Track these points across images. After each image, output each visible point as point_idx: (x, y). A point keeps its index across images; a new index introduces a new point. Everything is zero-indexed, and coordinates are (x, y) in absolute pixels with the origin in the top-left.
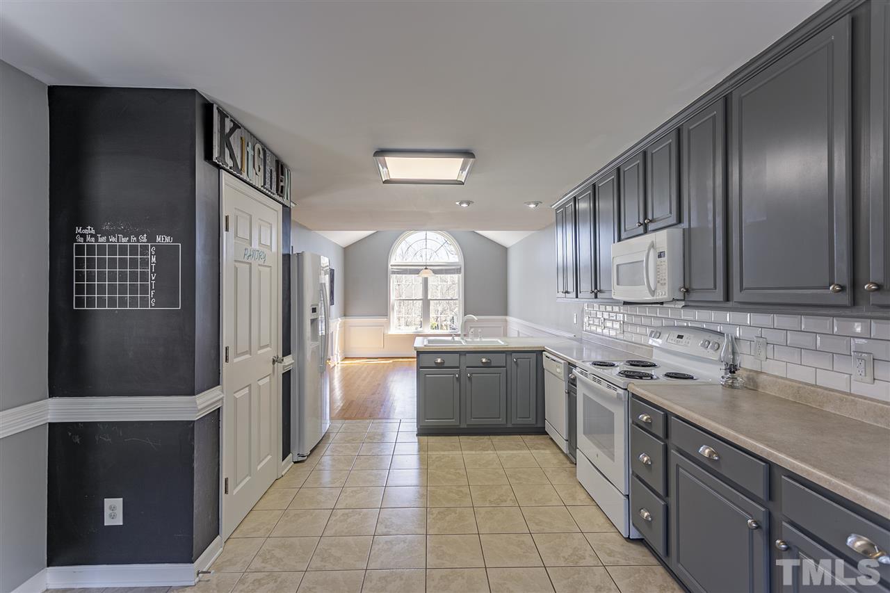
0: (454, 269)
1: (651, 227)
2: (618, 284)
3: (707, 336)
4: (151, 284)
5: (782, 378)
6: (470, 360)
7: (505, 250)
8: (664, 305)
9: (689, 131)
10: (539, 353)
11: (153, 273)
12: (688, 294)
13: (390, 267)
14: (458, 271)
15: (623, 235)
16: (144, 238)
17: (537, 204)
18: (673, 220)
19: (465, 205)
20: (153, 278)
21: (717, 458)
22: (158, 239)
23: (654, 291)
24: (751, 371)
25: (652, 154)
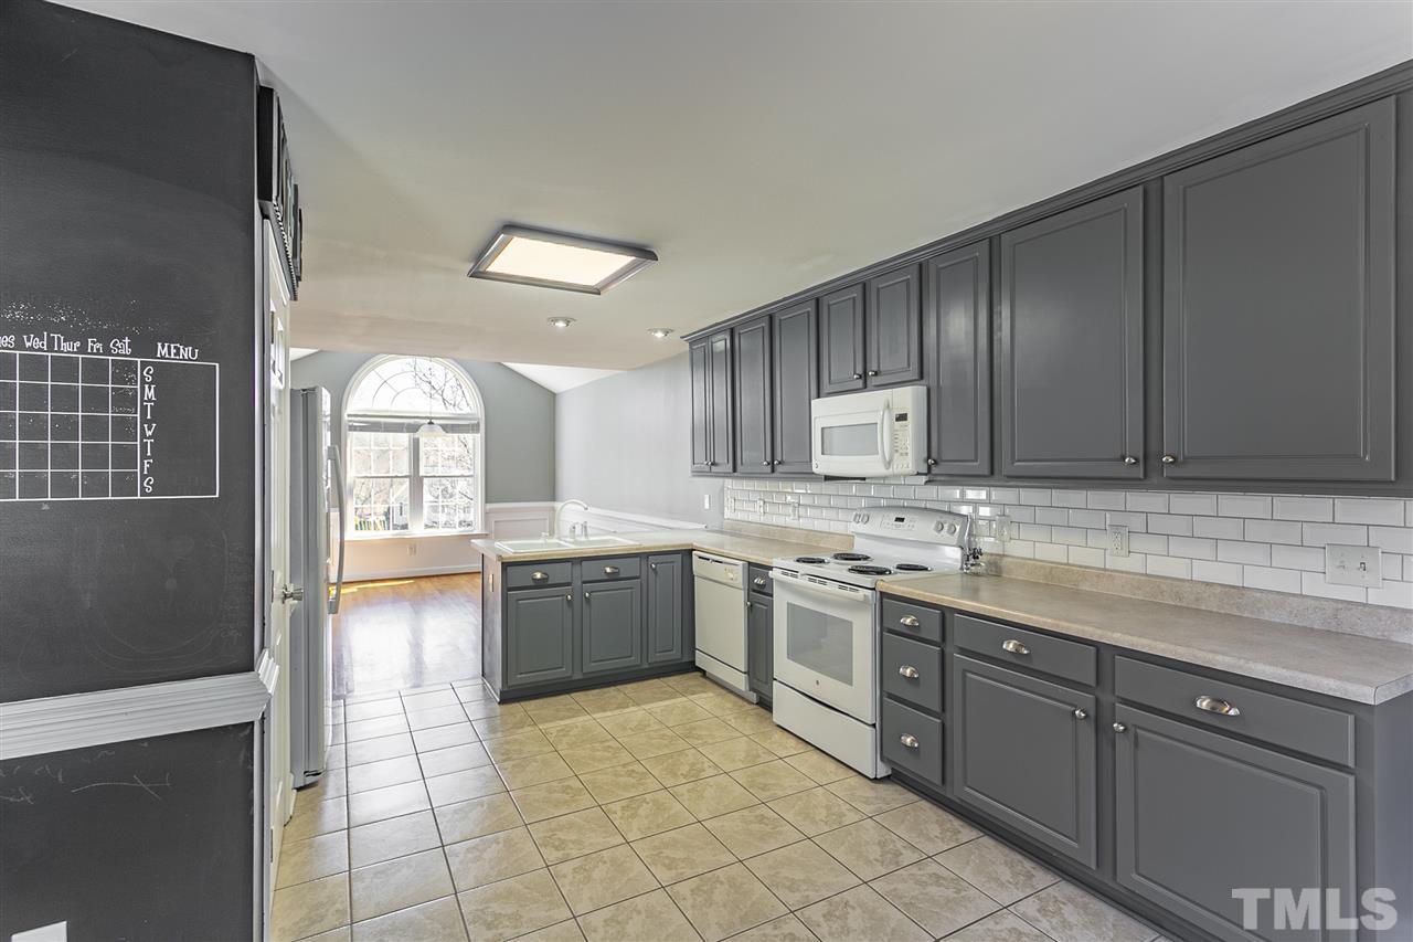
0: (468, 425)
1: (873, 381)
2: (823, 453)
3: (938, 518)
4: (144, 446)
5: (1030, 559)
6: (590, 570)
7: (552, 397)
8: (867, 481)
9: (938, 271)
10: (687, 553)
11: (149, 423)
12: (935, 467)
13: (346, 418)
14: (474, 428)
15: (826, 388)
16: (123, 347)
17: (666, 333)
18: (913, 373)
19: (561, 324)
20: (149, 433)
21: (1025, 652)
22: (162, 350)
23: (889, 463)
24: (992, 555)
25: (878, 289)
